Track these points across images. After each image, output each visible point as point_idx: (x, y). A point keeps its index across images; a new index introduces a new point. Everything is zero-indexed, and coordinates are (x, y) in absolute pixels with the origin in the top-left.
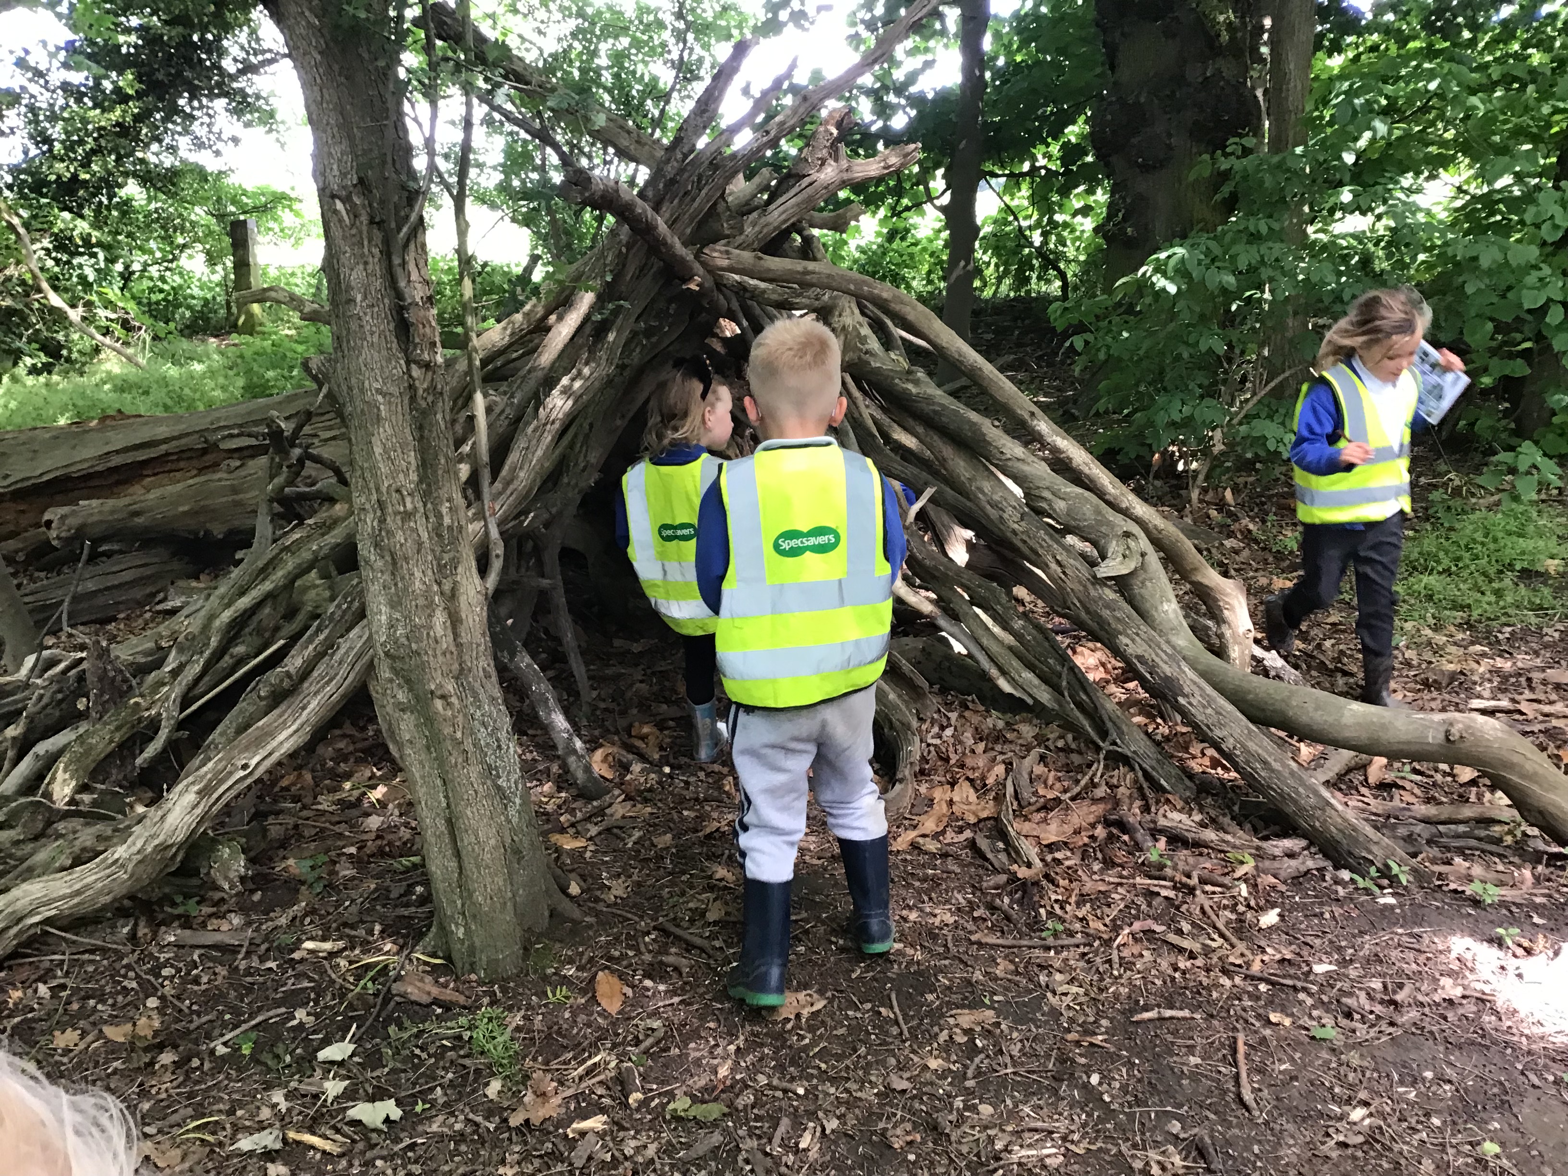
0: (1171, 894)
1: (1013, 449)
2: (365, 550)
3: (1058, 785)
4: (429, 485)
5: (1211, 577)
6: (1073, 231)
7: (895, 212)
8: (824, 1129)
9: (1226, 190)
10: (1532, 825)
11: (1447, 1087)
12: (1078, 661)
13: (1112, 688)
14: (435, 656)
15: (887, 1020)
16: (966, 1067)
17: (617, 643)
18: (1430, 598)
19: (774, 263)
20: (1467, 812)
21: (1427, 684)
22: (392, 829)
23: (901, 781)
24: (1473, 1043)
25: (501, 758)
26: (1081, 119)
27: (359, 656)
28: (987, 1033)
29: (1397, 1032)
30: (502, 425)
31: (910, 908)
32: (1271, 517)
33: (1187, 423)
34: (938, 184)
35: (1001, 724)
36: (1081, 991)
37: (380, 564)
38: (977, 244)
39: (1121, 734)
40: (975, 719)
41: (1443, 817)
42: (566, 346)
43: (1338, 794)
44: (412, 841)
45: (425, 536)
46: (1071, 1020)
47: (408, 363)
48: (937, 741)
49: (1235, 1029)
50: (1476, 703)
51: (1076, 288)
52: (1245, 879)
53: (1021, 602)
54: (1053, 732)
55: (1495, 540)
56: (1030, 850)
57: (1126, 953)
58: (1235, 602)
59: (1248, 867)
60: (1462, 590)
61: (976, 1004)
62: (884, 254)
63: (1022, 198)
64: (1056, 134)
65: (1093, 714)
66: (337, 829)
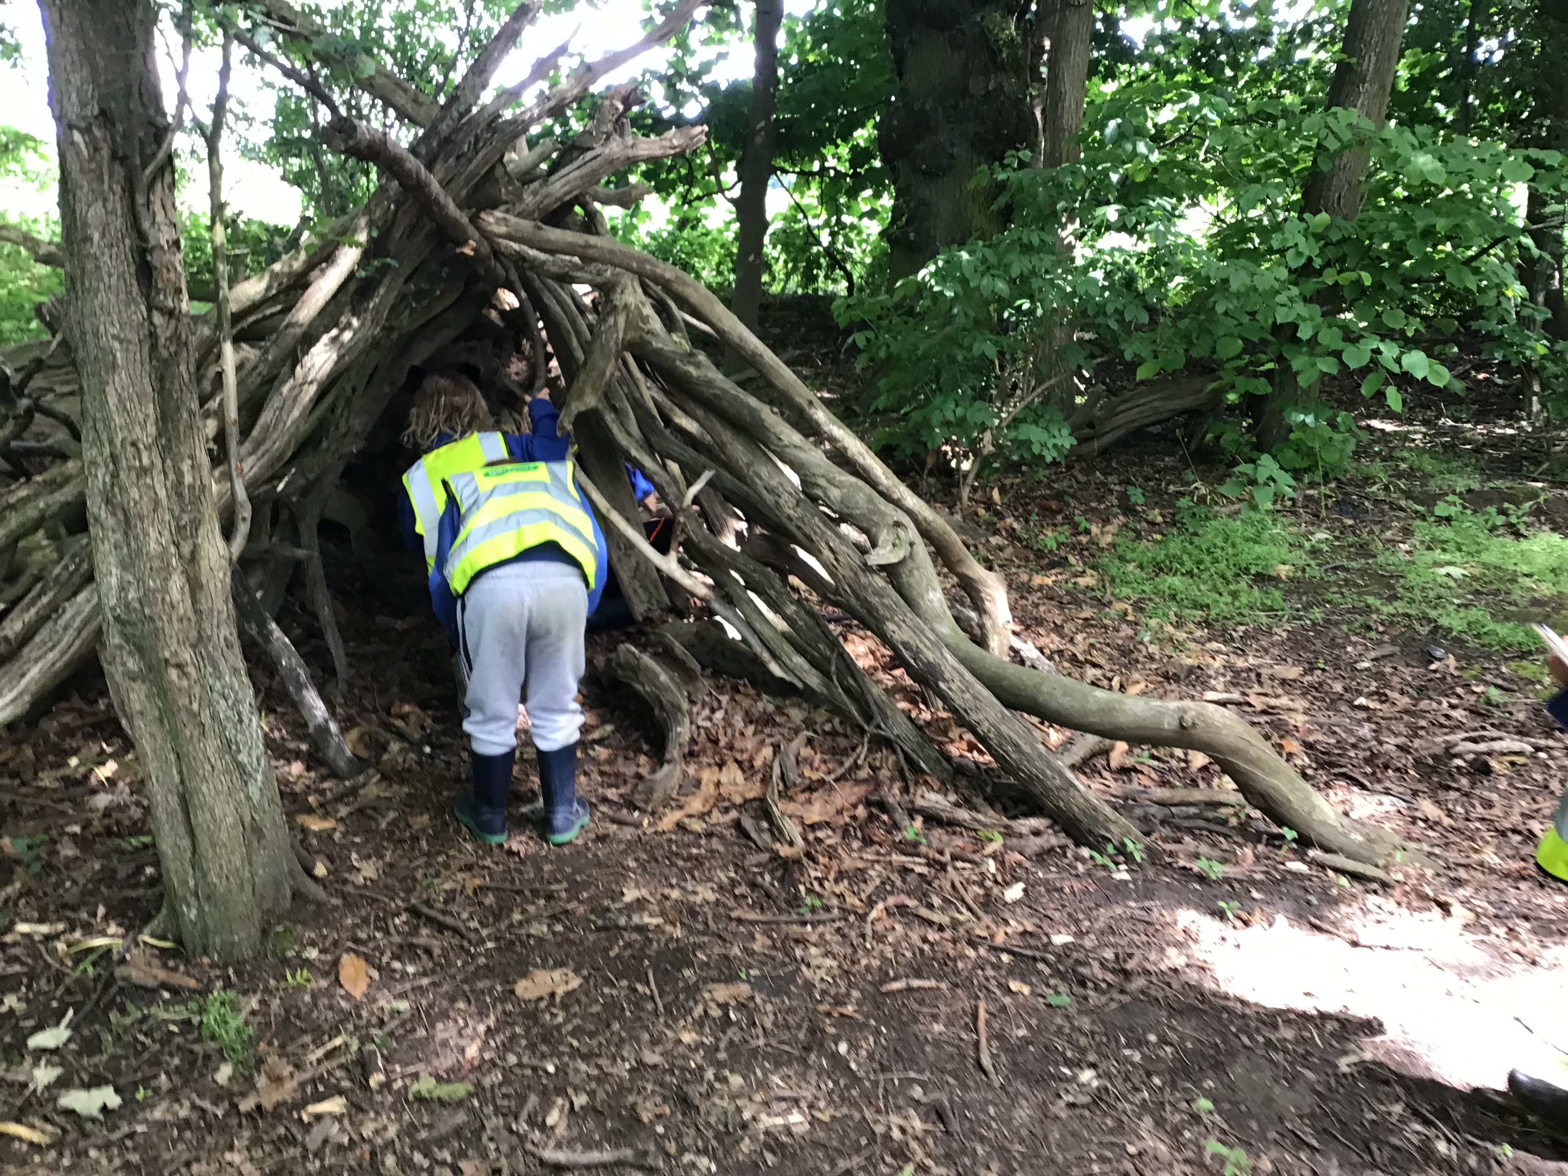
0: (924, 870)
1: (791, 436)
2: (96, 507)
3: (823, 767)
4: (169, 440)
5: (976, 570)
6: (860, 233)
7: (685, 199)
8: (572, 1104)
9: (1002, 201)
10: (1256, 807)
11: (1169, 1049)
12: (849, 648)
13: (881, 675)
14: (170, 621)
15: (644, 997)
16: (718, 1039)
17: (380, 619)
18: (1173, 597)
19: (554, 234)
20: (1197, 795)
21: (1167, 677)
22: (122, 808)
23: (669, 762)
24: (1194, 1008)
25: (243, 733)
26: (870, 124)
27: (86, 623)
28: (741, 1007)
29: (1126, 999)
30: (254, 381)
31: (672, 886)
32: (1034, 517)
33: (961, 424)
34: (729, 175)
35: (771, 708)
36: (834, 964)
37: (111, 522)
38: (766, 239)
39: (885, 717)
40: (746, 703)
41: (1176, 800)
42: (328, 304)
43: (1083, 777)
44: (144, 821)
45: (162, 494)
46: (824, 992)
47: (149, 309)
48: (707, 724)
49: (978, 997)
50: (1210, 695)
51: (861, 289)
52: (994, 856)
53: (796, 590)
54: (821, 716)
55: (1234, 545)
56: (793, 829)
57: (879, 927)
58: (994, 593)
59: (997, 844)
60: (1202, 591)
61: (731, 978)
62: (675, 242)
63: (811, 196)
64: (846, 137)
65: (860, 698)
66: (59, 807)
